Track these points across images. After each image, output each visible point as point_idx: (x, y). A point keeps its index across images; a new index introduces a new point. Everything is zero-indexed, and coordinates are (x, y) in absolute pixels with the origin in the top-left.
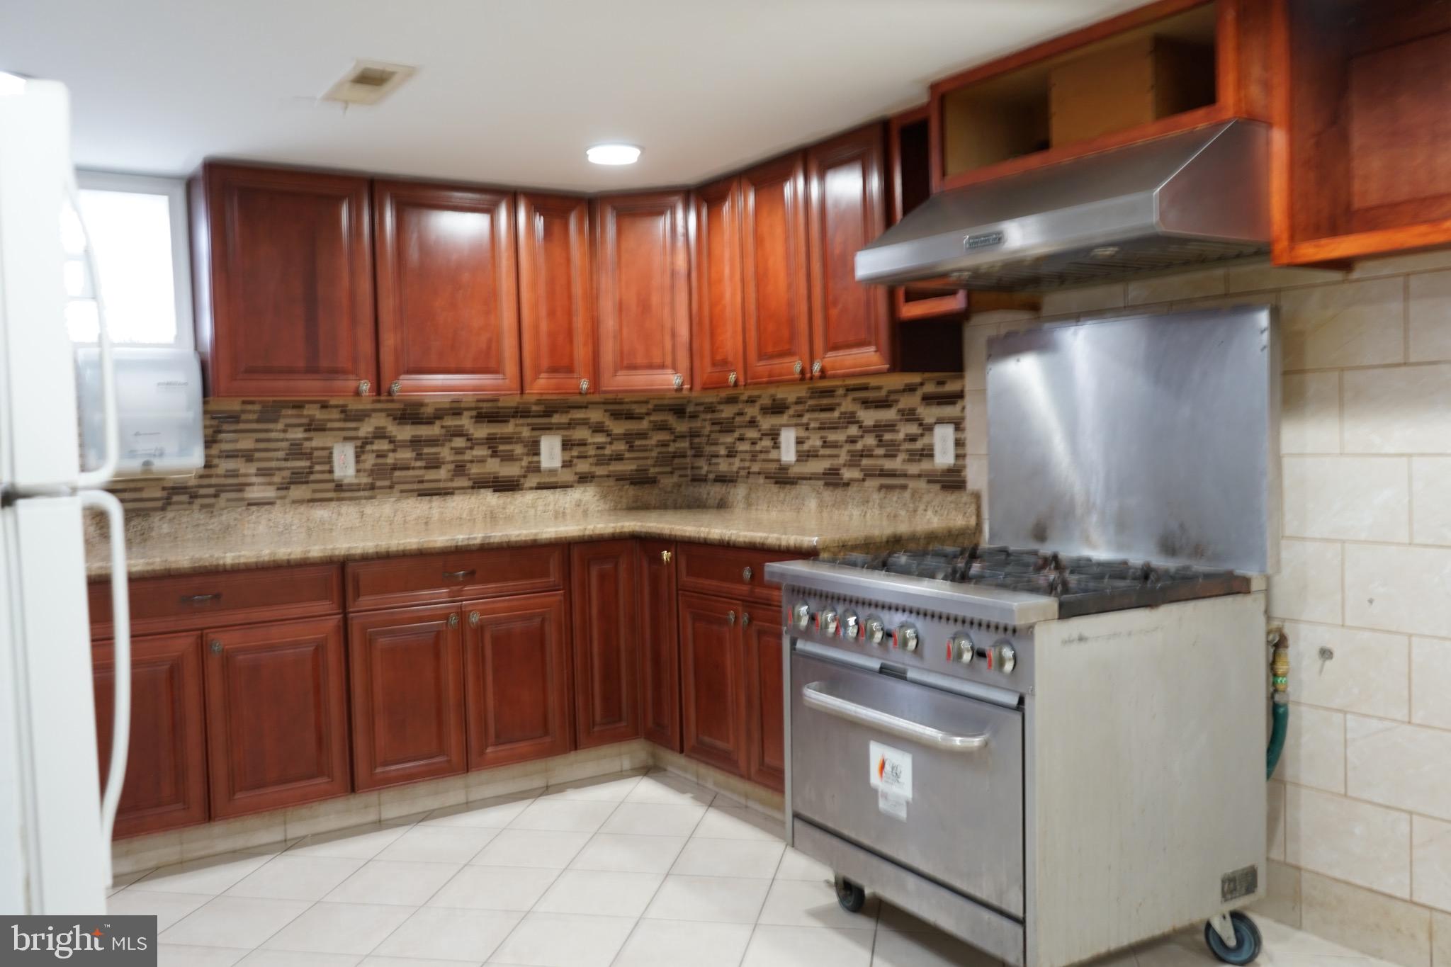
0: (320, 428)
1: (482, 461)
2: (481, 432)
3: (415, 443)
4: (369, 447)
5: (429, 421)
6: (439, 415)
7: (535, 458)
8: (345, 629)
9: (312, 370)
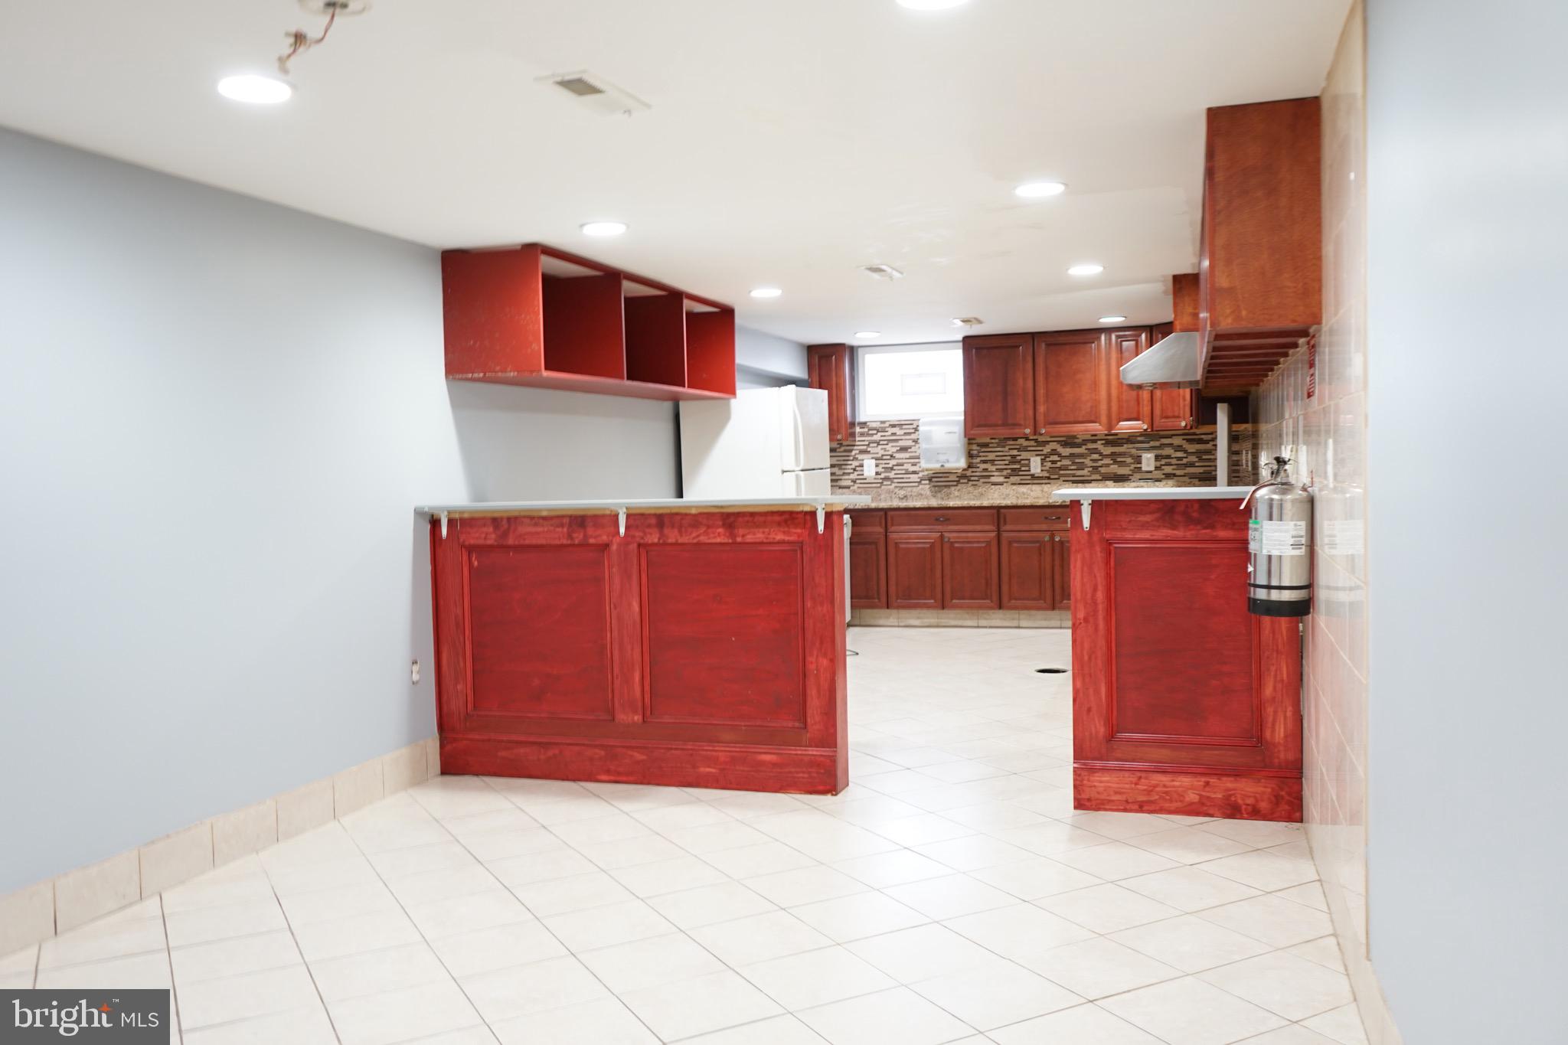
0: (1025, 449)
1: (1108, 465)
2: (1108, 450)
3: (1072, 455)
4: (1048, 459)
5: (1079, 446)
6: (1085, 442)
7: (1139, 466)
8: (999, 537)
9: (1005, 424)
